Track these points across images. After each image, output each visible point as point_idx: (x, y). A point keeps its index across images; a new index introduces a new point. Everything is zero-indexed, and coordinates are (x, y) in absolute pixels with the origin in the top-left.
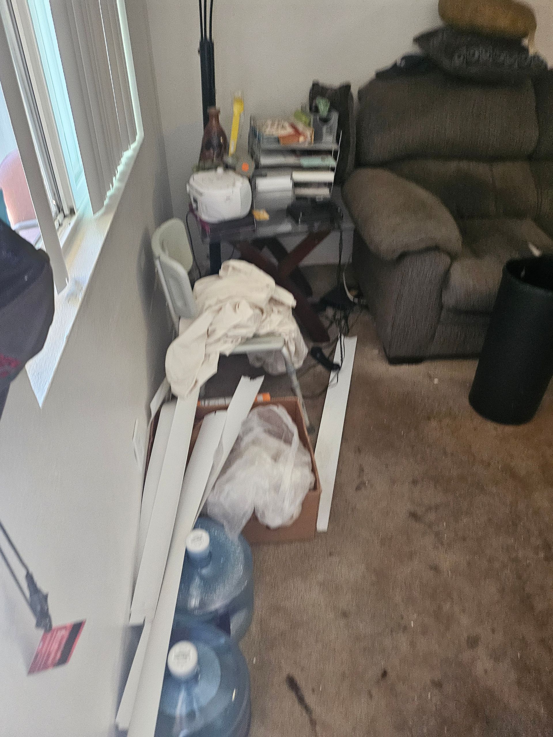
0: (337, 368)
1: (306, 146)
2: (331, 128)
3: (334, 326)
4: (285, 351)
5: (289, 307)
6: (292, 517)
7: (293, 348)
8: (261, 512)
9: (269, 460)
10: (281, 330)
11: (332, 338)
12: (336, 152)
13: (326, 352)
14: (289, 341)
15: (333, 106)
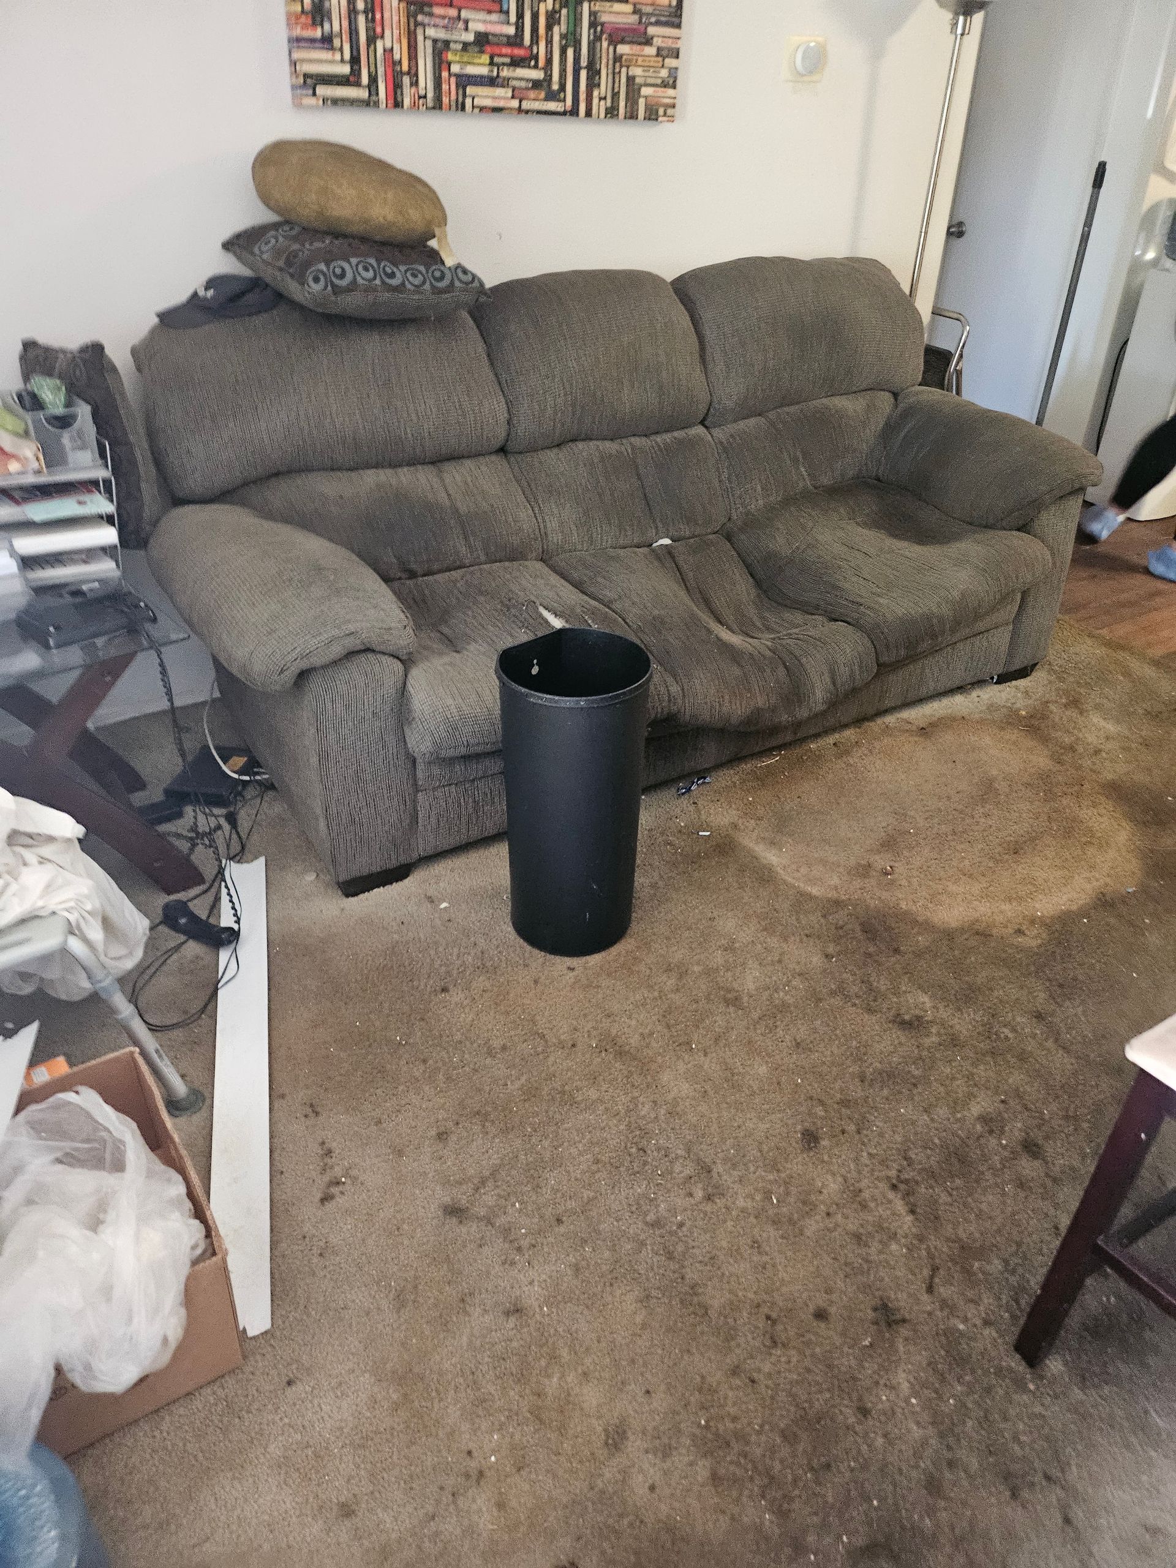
0: (232, 936)
1: (31, 479)
2: (80, 434)
3: (200, 848)
4: (76, 946)
5: (68, 841)
6: (165, 1340)
7: (96, 934)
8: (80, 1368)
9: (76, 1232)
10: (54, 902)
11: (209, 872)
12: (107, 483)
13: (200, 909)
14: (81, 921)
15: (74, 391)
